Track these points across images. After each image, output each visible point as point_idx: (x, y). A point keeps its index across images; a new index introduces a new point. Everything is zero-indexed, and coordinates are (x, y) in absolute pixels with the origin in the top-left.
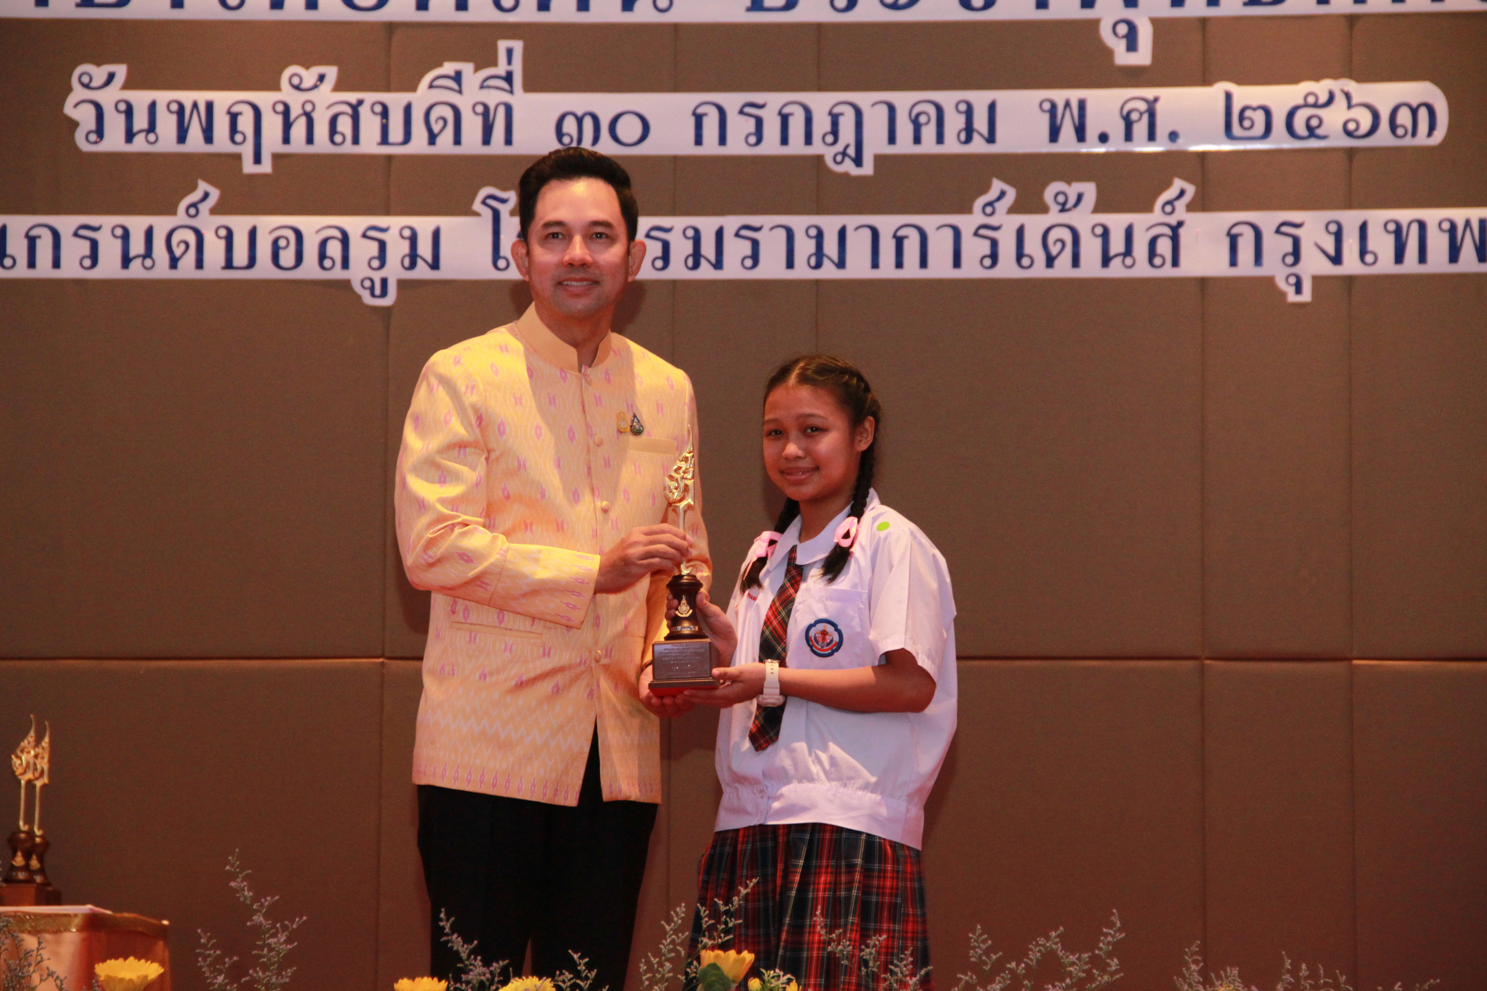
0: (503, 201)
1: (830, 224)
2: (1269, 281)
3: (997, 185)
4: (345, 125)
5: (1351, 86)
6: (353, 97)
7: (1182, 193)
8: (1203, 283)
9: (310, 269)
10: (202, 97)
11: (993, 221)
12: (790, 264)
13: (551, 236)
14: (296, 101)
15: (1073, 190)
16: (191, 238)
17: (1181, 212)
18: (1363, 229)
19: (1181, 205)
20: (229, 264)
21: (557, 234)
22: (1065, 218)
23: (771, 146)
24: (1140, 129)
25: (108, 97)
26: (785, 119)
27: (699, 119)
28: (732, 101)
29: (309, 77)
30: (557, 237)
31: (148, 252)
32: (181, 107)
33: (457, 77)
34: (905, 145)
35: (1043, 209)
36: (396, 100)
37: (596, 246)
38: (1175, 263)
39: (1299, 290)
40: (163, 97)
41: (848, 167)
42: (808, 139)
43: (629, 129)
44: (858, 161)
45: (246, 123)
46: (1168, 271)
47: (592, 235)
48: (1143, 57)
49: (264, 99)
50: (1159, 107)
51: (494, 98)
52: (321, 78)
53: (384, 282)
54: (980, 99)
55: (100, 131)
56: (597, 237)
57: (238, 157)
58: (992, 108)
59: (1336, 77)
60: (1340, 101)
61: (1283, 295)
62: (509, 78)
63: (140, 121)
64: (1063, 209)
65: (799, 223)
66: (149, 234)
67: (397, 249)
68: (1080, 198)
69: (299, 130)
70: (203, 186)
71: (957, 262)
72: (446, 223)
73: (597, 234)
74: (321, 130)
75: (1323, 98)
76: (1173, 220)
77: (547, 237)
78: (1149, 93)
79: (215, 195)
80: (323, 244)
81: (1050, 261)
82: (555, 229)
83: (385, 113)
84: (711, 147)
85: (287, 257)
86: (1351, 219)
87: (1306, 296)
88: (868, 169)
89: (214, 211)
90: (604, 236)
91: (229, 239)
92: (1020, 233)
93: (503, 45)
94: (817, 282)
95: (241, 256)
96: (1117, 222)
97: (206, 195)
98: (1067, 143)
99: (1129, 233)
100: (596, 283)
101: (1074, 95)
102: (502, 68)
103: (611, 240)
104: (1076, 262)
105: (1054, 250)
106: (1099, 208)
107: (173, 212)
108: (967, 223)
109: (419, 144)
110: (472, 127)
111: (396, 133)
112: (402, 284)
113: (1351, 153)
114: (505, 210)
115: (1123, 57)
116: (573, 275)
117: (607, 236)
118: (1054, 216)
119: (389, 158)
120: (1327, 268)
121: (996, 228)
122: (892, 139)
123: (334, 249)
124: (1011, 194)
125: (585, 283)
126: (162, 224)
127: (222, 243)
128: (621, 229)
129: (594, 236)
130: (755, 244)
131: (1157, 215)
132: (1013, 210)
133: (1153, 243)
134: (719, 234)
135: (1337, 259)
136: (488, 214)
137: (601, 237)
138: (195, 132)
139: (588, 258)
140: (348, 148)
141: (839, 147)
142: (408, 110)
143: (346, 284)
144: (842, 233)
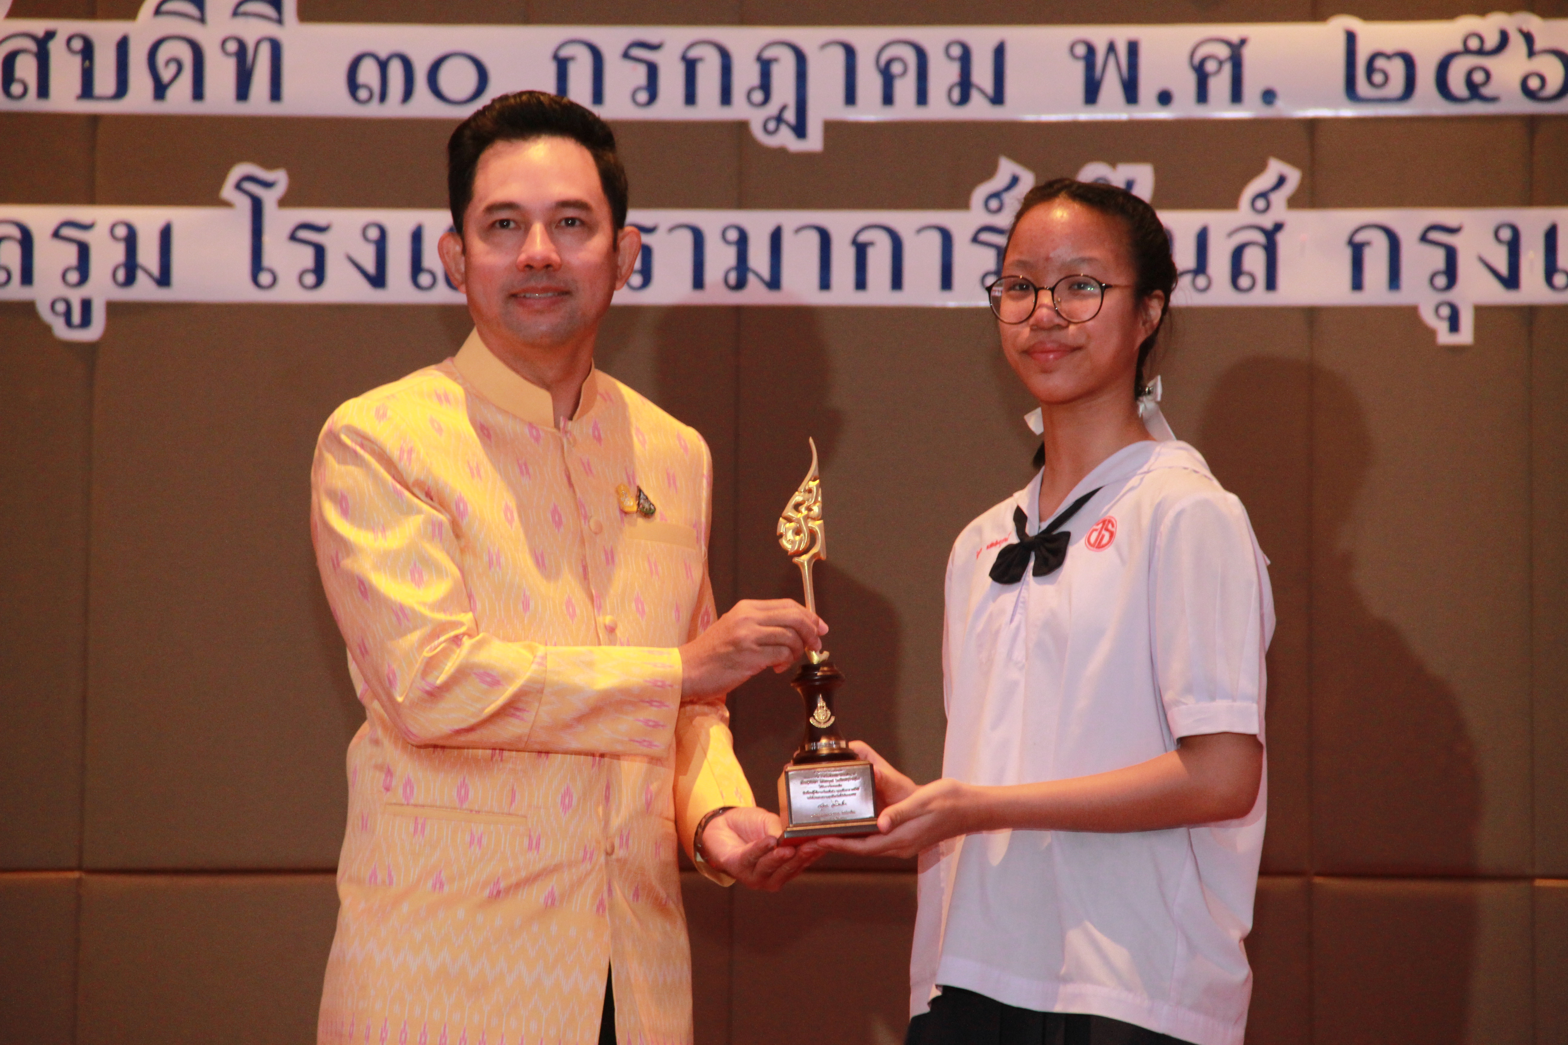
0: (268, 185)
1: (758, 223)
2: (1410, 313)
3: (1007, 168)
4: (26, 68)
5: (1534, 22)
6: (38, 26)
7: (1281, 181)
8: (1314, 315)
11: (1002, 217)
12: (698, 282)
13: (497, 225)
15: (1119, 175)
17: (1279, 210)
18: (1551, 236)
19: (1279, 199)
21: (508, 221)
23: (670, 106)
24: (1220, 85)
26: (691, 67)
27: (562, 66)
28: (612, 38)
30: (508, 224)
34: (869, 105)
36: (104, 33)
37: (568, 238)
38: (1271, 284)
39: (1454, 326)
41: (785, 139)
42: (726, 97)
43: (458, 80)
44: (800, 130)
46: (1259, 297)
47: (560, 221)
50: (1248, 53)
51: (253, 31)
53: (86, 305)
54: (982, 37)
56: (567, 224)
58: (999, 53)
60: (1517, 45)
61: (1431, 333)
65: (712, 221)
67: (107, 256)
71: (947, 282)
73: (567, 220)
75: (1491, 42)
76: (1267, 221)
77: (493, 225)
78: (1233, 31)
82: (504, 215)
83: (88, 51)
86: (1532, 221)
87: (1466, 335)
88: (814, 142)
90: (577, 223)
94: (739, 310)
96: (1184, 223)
98: (1111, 106)
99: (1202, 241)
100: (565, 293)
101: (1122, 34)
103: (589, 228)
108: (962, 223)
109: (140, 99)
110: (221, 73)
111: (105, 81)
112: (114, 308)
113: (1533, 122)
114: (270, 198)
116: (532, 283)
117: (583, 223)
119: (94, 119)
120: (1497, 295)
122: (850, 98)
124: (1027, 180)
125: (550, 294)
128: (602, 213)
129: (563, 223)
131: (1244, 213)
133: (1237, 255)
135: (1511, 281)
136: (244, 204)
137: (573, 224)
139: (554, 257)
140: (32, 103)
141: (772, 109)
142: (123, 47)
143: (28, 308)
144: (776, 237)
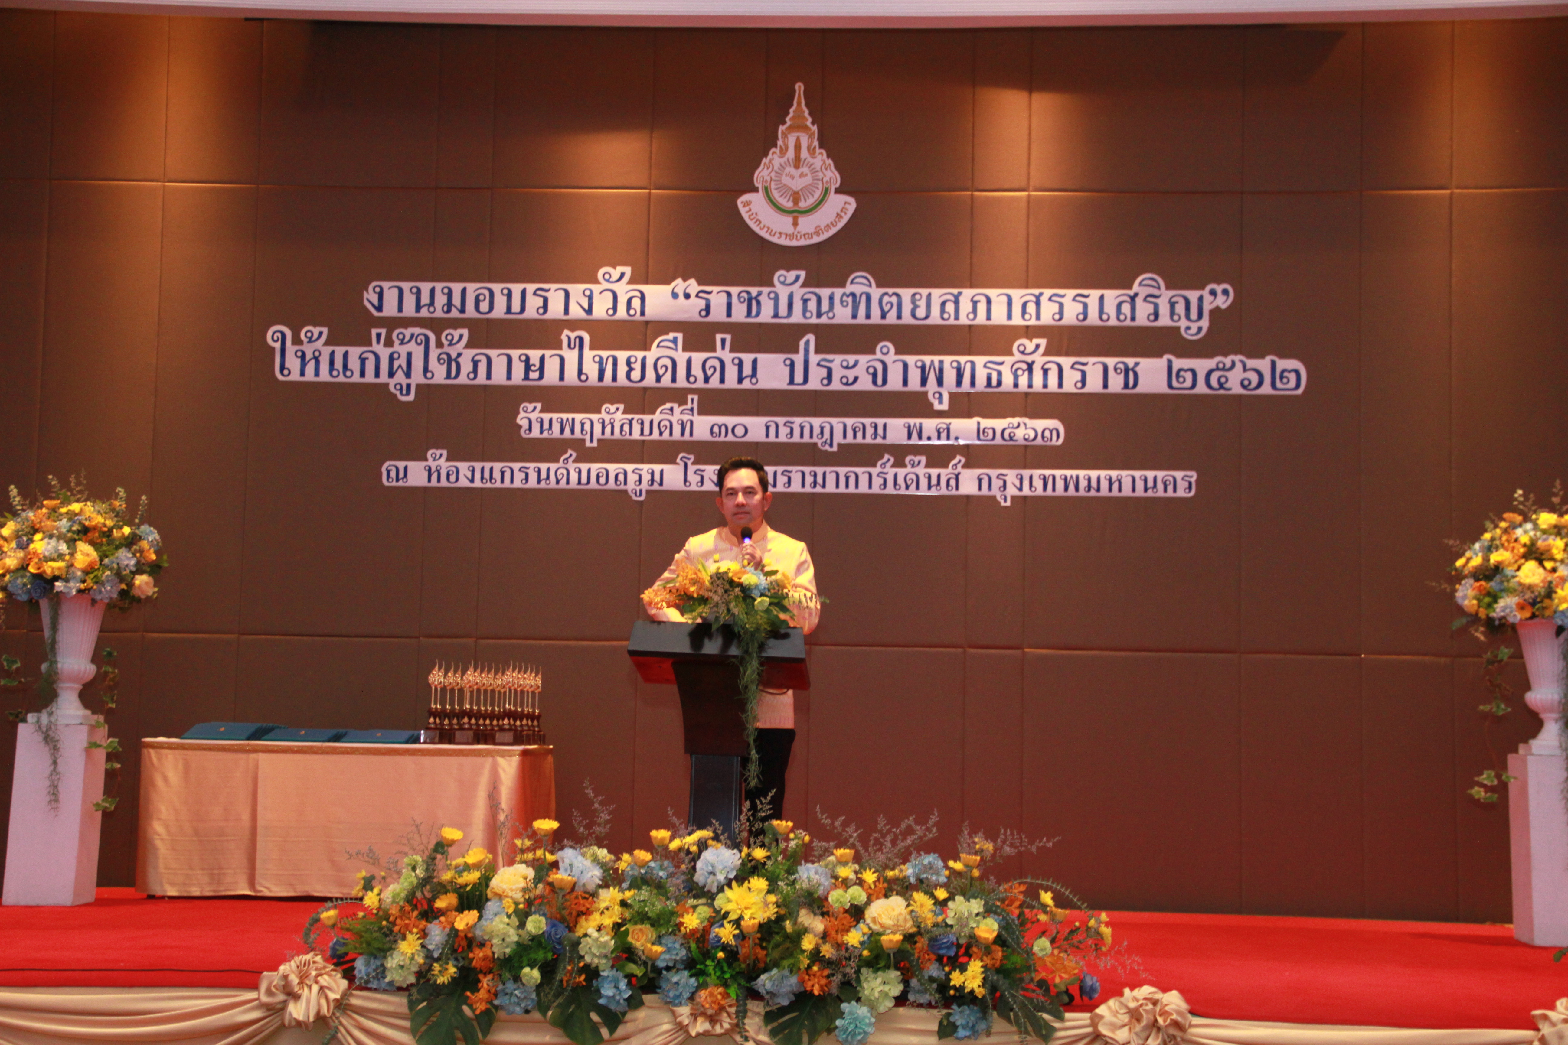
0: (689, 459)
1: (820, 470)
2: (994, 497)
3: (886, 457)
4: (626, 428)
5: (1027, 420)
6: (630, 416)
7: (960, 461)
8: (968, 497)
9: (611, 485)
10: (570, 416)
11: (885, 470)
12: (803, 485)
14: (607, 418)
15: (917, 459)
16: (565, 472)
17: (959, 468)
18: (1031, 478)
19: (959, 466)
20: (579, 483)
22: (913, 470)
23: (796, 438)
24: (944, 435)
25: (534, 416)
26: (802, 428)
27: (768, 428)
28: (781, 420)
29: (613, 408)
31: (548, 477)
32: (562, 420)
33: (672, 409)
34: (850, 439)
35: (905, 466)
36: (647, 418)
38: (957, 488)
39: (1005, 501)
40: (555, 416)
41: (827, 448)
42: (811, 437)
43: (740, 431)
44: (831, 445)
45: (587, 427)
46: (954, 492)
48: (945, 406)
49: (595, 417)
50: (951, 427)
51: (686, 418)
52: (618, 409)
53: (641, 491)
54: (880, 421)
55: (530, 429)
57: (584, 441)
58: (885, 426)
59: (1021, 416)
60: (1022, 426)
61: (999, 503)
62: (692, 410)
63: (546, 425)
64: (913, 466)
65: (807, 469)
66: (548, 470)
67: (646, 478)
68: (919, 462)
69: (608, 430)
70: (570, 452)
71: (870, 487)
72: (666, 467)
74: (617, 430)
75: (1016, 425)
76: (956, 472)
78: (947, 421)
79: (574, 455)
80: (617, 476)
81: (907, 487)
83: (642, 423)
84: (772, 438)
85: (603, 480)
86: (1026, 473)
87: (1008, 504)
88: (835, 448)
89: (575, 461)
91: (580, 472)
92: (896, 475)
93: (690, 397)
94: (813, 494)
95: (584, 479)
96: (934, 472)
97: (571, 455)
98: (915, 441)
99: (939, 476)
101: (917, 421)
102: (689, 406)
104: (917, 488)
105: (909, 482)
106: (928, 466)
107: (557, 461)
108: (874, 471)
109: (656, 435)
110: (677, 429)
111: (647, 431)
112: (648, 492)
113: (1026, 447)
114: (689, 463)
115: (937, 407)
118: (909, 469)
119: (643, 441)
120: (1016, 492)
121: (886, 473)
122: (845, 437)
123: (621, 477)
124: (892, 460)
126: (553, 466)
127: (577, 475)
130: (789, 478)
131: (950, 470)
132: (893, 466)
133: (948, 481)
134: (775, 473)
135: (1021, 489)
136: (682, 464)
138: (567, 430)
140: (627, 437)
141: (824, 440)
142: (651, 422)
143: (626, 491)
144: (824, 474)
